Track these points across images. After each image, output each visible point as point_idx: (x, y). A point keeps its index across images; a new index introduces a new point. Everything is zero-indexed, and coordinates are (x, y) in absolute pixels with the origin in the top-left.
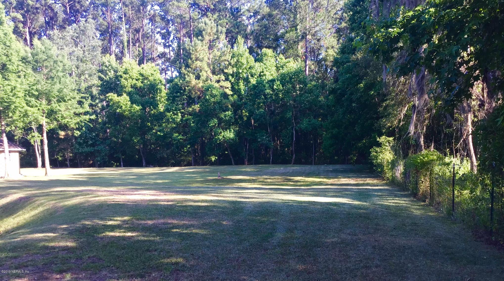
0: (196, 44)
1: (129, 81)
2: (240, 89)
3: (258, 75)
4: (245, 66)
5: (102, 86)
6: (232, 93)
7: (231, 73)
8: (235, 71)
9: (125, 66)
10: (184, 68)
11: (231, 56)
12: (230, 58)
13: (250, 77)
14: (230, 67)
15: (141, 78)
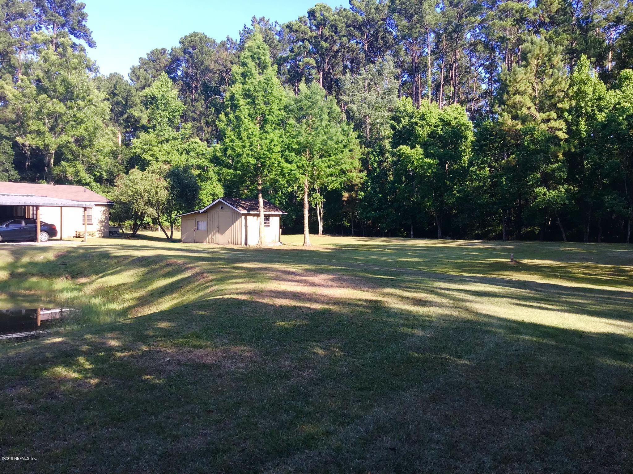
0: (516, 73)
1: (425, 128)
2: (580, 130)
3: (610, 109)
4: (590, 96)
5: (394, 135)
6: (567, 137)
7: (568, 108)
8: (574, 105)
9: (423, 110)
10: (497, 105)
11: (568, 84)
12: (568, 87)
13: (596, 112)
14: (566, 100)
15: (440, 124)
